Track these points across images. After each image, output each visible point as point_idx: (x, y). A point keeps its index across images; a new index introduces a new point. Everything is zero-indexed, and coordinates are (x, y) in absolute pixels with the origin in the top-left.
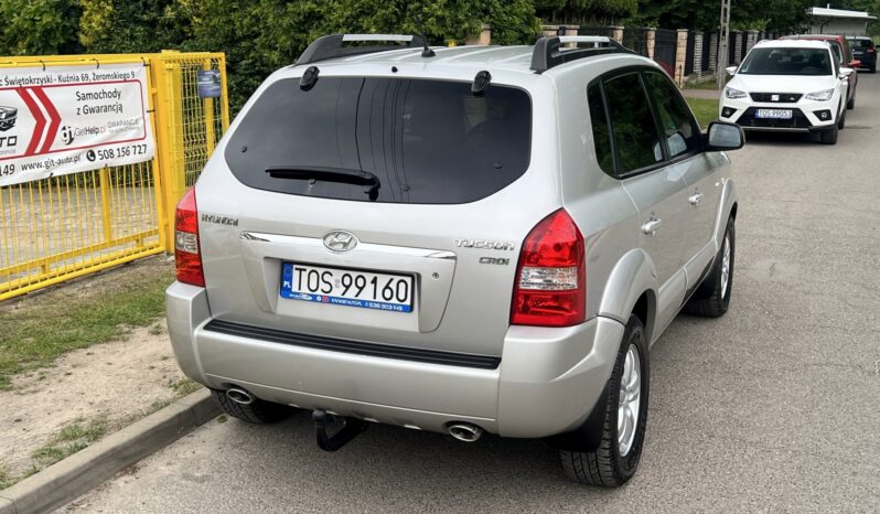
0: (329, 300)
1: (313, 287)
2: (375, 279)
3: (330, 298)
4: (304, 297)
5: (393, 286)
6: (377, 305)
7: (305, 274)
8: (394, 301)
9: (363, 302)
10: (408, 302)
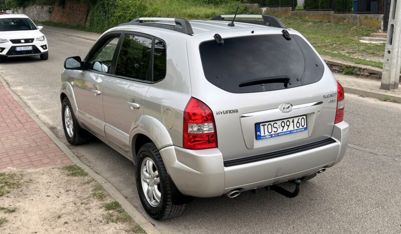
0: (278, 135)
1: (270, 131)
2: (293, 120)
3: (278, 134)
4: (267, 137)
5: (300, 121)
6: (295, 131)
7: (266, 127)
8: (301, 127)
9: (290, 131)
10: (305, 126)
